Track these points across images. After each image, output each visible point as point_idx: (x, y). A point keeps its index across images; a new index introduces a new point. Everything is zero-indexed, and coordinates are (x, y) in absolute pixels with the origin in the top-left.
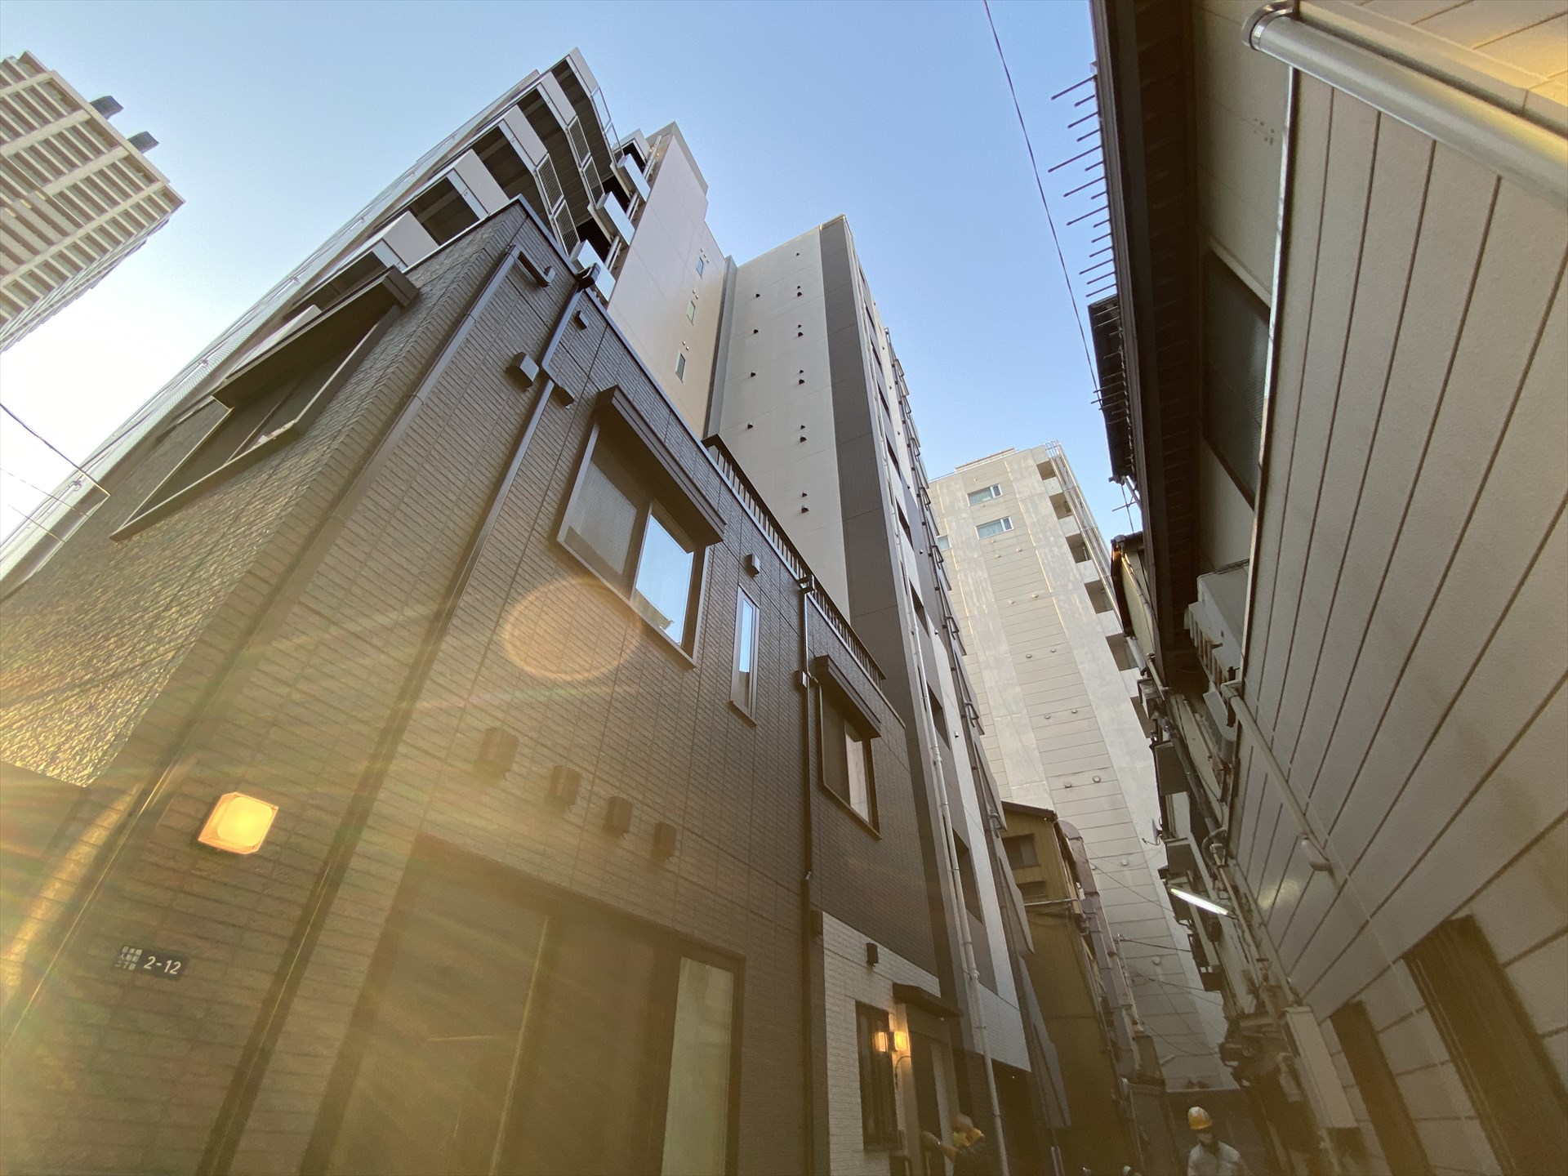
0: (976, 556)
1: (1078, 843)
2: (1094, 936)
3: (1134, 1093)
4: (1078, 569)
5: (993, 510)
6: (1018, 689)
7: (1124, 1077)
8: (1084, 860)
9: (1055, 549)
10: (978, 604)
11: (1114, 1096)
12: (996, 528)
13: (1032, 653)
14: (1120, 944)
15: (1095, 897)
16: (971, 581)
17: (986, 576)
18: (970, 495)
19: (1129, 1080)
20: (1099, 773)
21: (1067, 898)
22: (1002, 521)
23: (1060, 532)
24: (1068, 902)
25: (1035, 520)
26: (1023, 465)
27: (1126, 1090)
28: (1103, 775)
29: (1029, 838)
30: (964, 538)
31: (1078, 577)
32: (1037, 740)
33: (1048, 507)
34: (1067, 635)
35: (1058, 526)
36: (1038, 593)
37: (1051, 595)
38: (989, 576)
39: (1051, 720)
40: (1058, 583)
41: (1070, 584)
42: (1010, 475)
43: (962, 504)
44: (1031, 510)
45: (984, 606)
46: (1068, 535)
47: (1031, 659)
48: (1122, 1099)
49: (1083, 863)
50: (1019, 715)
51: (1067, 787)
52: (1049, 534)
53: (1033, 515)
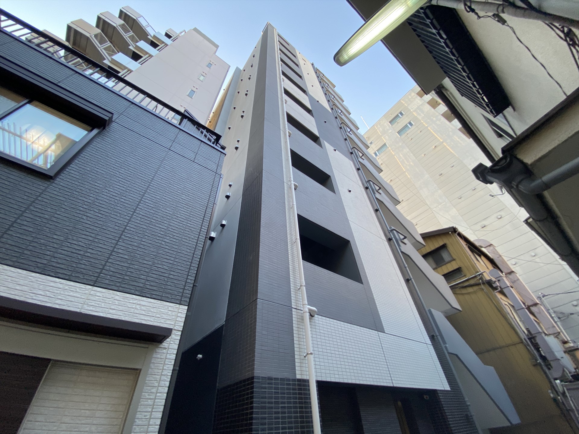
0: (400, 144)
1: (491, 248)
2: (505, 291)
3: (567, 389)
4: (453, 125)
5: (402, 122)
6: (440, 191)
7: (556, 379)
8: (498, 256)
9: (438, 122)
10: (408, 164)
11: (552, 395)
12: (407, 129)
13: (441, 172)
14: (543, 299)
15: (513, 274)
16: (402, 156)
17: (408, 150)
18: (390, 122)
19: (561, 381)
20: (499, 213)
21: (478, 272)
22: (408, 124)
23: (437, 114)
24: (480, 275)
25: (423, 115)
26: (410, 97)
27: (560, 389)
28: (502, 213)
29: (444, 246)
30: (393, 140)
31: (453, 128)
32: (458, 211)
33: (428, 107)
34: (457, 156)
35: (435, 112)
36: (435, 145)
37: (442, 142)
38: (410, 150)
39: (462, 199)
40: (444, 135)
41: (450, 133)
42: (405, 104)
43: (388, 128)
44: (420, 112)
45: (411, 163)
46: (442, 113)
47: (442, 175)
48: (559, 396)
49: (498, 257)
50: (444, 203)
51: (483, 227)
52: (432, 118)
53: (422, 114)
